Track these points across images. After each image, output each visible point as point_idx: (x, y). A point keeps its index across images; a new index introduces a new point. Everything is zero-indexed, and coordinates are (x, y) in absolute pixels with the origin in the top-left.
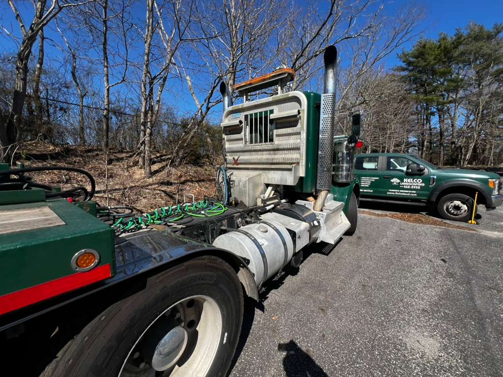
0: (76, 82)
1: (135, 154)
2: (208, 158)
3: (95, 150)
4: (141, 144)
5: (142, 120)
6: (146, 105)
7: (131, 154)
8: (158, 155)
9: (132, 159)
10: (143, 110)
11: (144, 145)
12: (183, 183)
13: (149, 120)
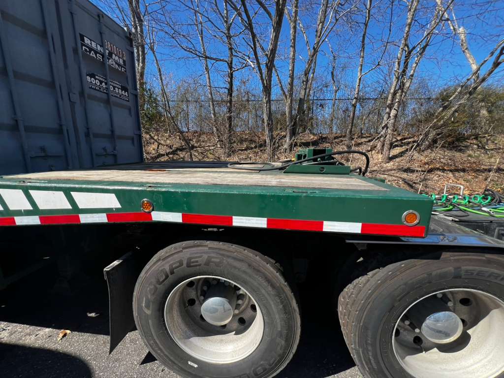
0: (333, 80)
1: (374, 138)
2: (476, 138)
3: (340, 137)
4: (383, 128)
5: (389, 102)
6: (396, 85)
7: (370, 139)
8: (399, 138)
9: (371, 143)
10: (392, 91)
11: (385, 128)
12: (430, 171)
13: (397, 100)
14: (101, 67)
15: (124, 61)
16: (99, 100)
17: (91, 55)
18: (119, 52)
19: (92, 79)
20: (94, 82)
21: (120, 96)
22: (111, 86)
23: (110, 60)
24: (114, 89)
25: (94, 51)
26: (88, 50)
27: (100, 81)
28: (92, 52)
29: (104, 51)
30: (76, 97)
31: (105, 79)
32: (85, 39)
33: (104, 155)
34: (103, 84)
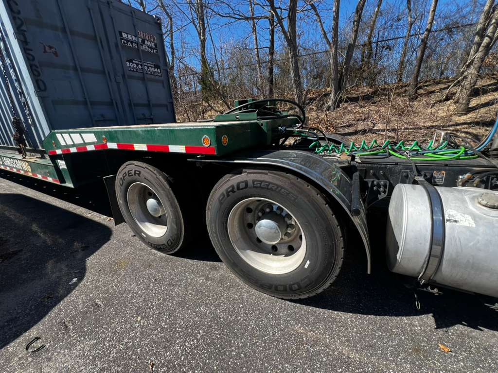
4: (468, 66)
11: (471, 67)
14: (137, 53)
15: (155, 44)
16: (138, 78)
17: (128, 45)
18: (151, 37)
19: (131, 63)
20: (132, 66)
21: (154, 73)
22: (146, 67)
23: (144, 46)
24: (148, 68)
25: (130, 41)
26: (126, 42)
27: (136, 64)
28: (129, 43)
29: (138, 39)
30: (120, 79)
31: (141, 62)
32: (123, 34)
33: (143, 119)
34: (139, 66)
